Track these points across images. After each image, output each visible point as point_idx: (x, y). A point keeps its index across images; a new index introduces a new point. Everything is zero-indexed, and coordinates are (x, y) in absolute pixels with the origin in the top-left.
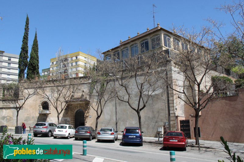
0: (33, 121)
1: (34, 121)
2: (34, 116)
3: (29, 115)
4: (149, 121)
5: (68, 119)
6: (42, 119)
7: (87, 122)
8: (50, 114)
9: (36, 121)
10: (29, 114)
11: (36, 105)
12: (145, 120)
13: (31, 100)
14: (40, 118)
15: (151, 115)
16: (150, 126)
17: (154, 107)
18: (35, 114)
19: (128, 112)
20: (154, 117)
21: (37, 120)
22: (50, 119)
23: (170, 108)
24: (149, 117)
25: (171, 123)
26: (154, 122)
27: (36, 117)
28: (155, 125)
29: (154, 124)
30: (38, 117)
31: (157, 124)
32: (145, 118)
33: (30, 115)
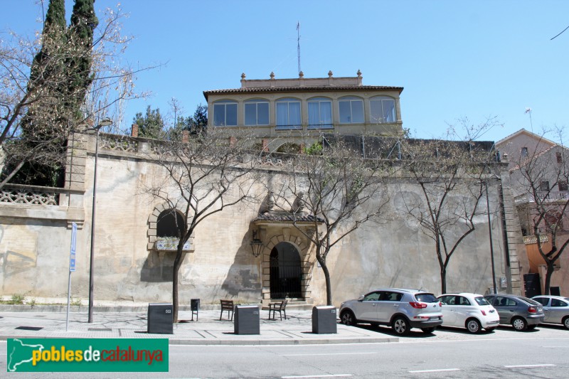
0: (125, 276)
1: (129, 274)
2: (130, 256)
3: (107, 253)
4: (468, 276)
5: (254, 269)
6: (159, 268)
7: (312, 279)
8: (191, 254)
9: (137, 274)
10: (109, 249)
11: (135, 218)
12: (460, 274)
13: (115, 199)
14: (152, 265)
15: (471, 263)
16: (471, 285)
17: (477, 248)
18: (134, 251)
19: (421, 255)
20: (479, 268)
21: (139, 271)
22: (190, 268)
23: (510, 252)
24: (468, 268)
25: (512, 280)
26: (478, 278)
27: (137, 261)
28: (480, 285)
29: (478, 281)
30: (147, 261)
31: (484, 282)
32: (460, 271)
33: (114, 253)
